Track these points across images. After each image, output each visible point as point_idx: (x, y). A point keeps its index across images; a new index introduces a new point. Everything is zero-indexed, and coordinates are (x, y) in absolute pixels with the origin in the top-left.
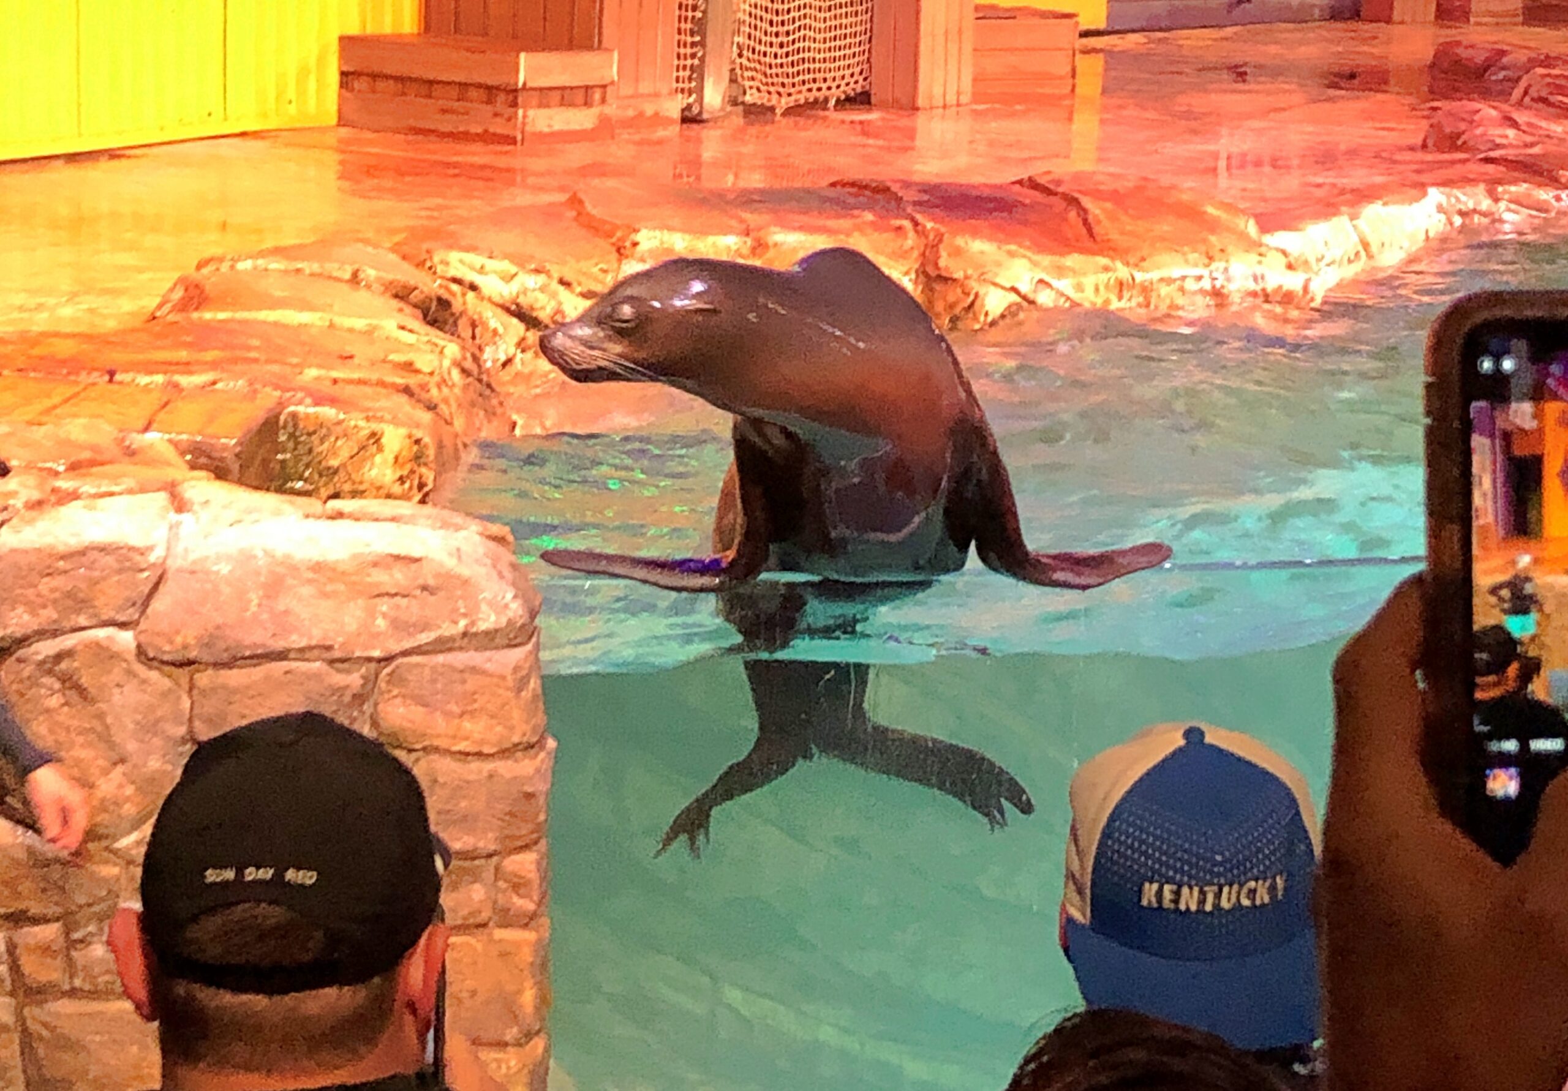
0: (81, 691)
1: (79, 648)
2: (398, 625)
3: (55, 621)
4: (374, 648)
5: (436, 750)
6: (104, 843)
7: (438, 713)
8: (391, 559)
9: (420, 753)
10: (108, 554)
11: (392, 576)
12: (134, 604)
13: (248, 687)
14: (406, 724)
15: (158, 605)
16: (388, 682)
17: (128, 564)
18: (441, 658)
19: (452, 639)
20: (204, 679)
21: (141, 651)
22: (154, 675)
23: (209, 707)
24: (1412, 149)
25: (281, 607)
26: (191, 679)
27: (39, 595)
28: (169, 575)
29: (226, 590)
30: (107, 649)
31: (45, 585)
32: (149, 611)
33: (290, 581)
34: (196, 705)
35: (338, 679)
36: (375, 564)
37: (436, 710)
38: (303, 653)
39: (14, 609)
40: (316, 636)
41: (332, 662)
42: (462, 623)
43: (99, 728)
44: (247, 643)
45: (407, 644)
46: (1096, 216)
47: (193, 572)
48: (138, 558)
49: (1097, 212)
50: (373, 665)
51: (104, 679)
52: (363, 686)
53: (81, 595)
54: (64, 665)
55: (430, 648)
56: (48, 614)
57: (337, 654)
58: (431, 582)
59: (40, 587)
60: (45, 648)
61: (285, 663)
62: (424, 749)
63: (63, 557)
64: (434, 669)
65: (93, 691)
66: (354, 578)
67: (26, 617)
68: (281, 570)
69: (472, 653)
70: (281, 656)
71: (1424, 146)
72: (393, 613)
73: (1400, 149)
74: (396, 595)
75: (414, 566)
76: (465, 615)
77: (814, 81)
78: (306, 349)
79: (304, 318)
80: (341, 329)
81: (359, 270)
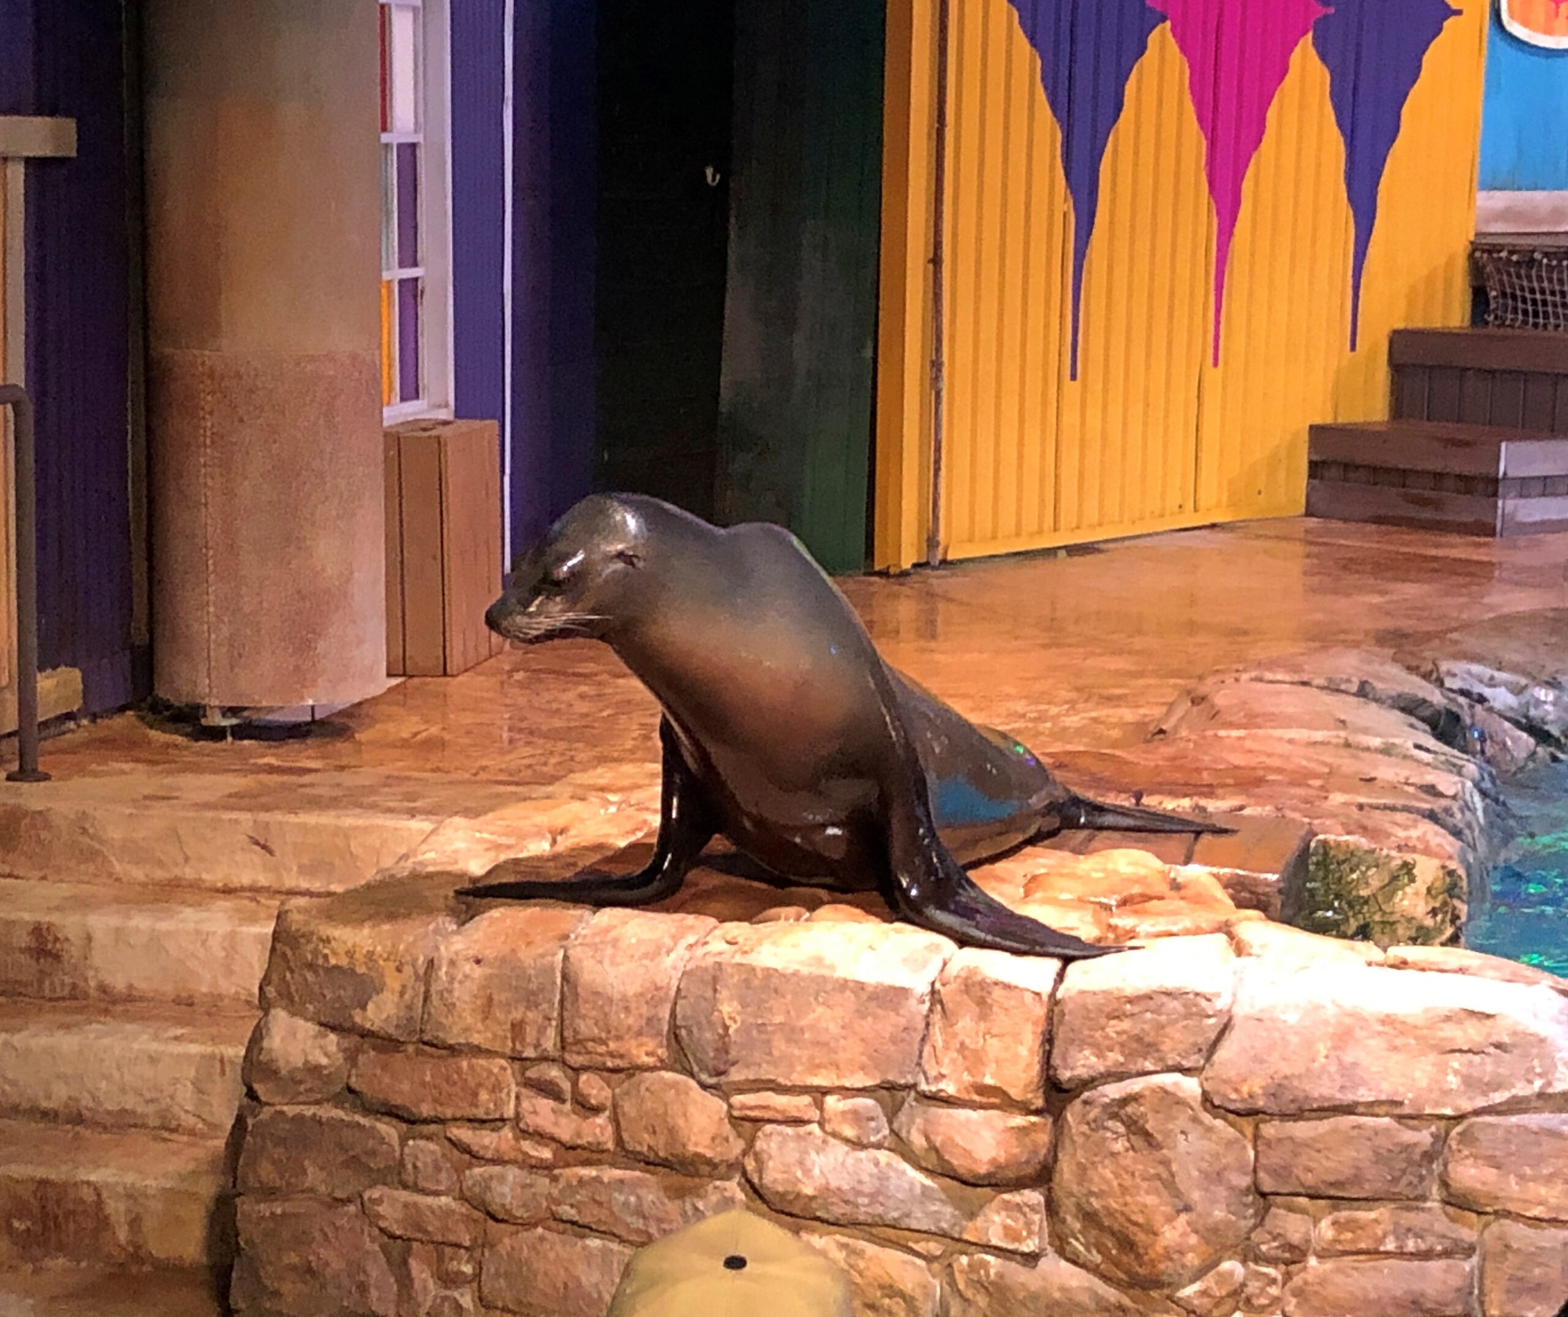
0: (1147, 1135)
1: (1147, 1093)
2: (1470, 1083)
3: (1122, 1064)
4: (1444, 1105)
5: (1508, 1214)
6: (1166, 1291)
7: (1512, 1176)
8: (1463, 1015)
9: (1492, 1217)
10: (1175, 998)
11: (1465, 1031)
12: (1200, 1050)
13: (1314, 1139)
14: (1479, 1186)
15: (1223, 1054)
16: (1460, 1142)
17: (1194, 1009)
18: (1514, 1119)
19: (1526, 1099)
20: (1269, 1130)
21: (1206, 1098)
22: (1219, 1123)
23: (1273, 1158)
25: (1348, 1058)
26: (1257, 1127)
27: (1107, 1037)
28: (1236, 1021)
29: (1294, 1040)
30: (1173, 1095)
31: (1113, 1028)
32: (1215, 1057)
33: (1359, 1034)
34: (1261, 1155)
35: (1408, 1136)
36: (1448, 1019)
37: (1510, 1173)
38: (1371, 1108)
39: (1081, 1051)
40: (1385, 1090)
41: (1400, 1118)
42: (1538, 1084)
43: (1165, 1175)
44: (1316, 1095)
45: (1481, 1102)
47: (1259, 1020)
48: (1204, 1003)
50: (1443, 1124)
51: (1170, 1126)
52: (1433, 1144)
53: (1147, 1039)
54: (1129, 1109)
55: (1504, 1108)
56: (1115, 1057)
57: (1407, 1110)
58: (1506, 1039)
59: (1108, 1030)
60: (1113, 1091)
61: (1353, 1118)
62: (1496, 1213)
63: (1130, 1001)
64: (1508, 1130)
65: (1159, 1137)
66: (1426, 1032)
67: (1093, 1059)
68: (1348, 1021)
69: (1546, 1115)
70: (1349, 1109)
72: (1464, 1070)
74: (1470, 1051)
75: (1489, 1022)
76: (1540, 1075)
78: (1327, 770)
79: (1319, 735)
80: (1357, 748)
81: (1366, 682)
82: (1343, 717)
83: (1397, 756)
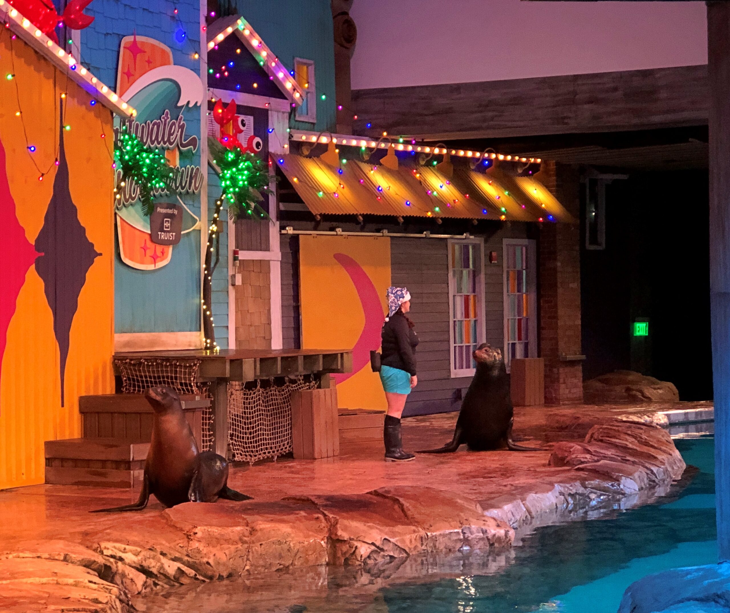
24: (544, 465)
46: (407, 507)
49: (408, 505)
71: (549, 465)
73: (539, 466)
77: (267, 449)
78: (47, 595)
79: (44, 580)
80: (62, 585)
81: (67, 554)
82: (56, 571)
83: (80, 587)
